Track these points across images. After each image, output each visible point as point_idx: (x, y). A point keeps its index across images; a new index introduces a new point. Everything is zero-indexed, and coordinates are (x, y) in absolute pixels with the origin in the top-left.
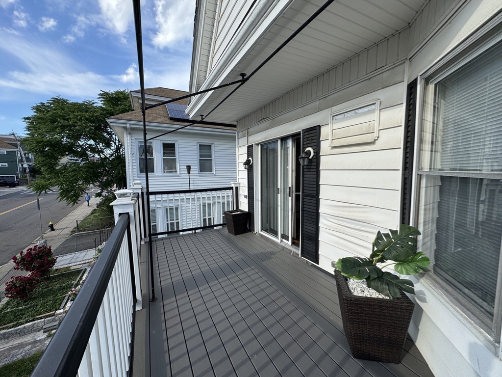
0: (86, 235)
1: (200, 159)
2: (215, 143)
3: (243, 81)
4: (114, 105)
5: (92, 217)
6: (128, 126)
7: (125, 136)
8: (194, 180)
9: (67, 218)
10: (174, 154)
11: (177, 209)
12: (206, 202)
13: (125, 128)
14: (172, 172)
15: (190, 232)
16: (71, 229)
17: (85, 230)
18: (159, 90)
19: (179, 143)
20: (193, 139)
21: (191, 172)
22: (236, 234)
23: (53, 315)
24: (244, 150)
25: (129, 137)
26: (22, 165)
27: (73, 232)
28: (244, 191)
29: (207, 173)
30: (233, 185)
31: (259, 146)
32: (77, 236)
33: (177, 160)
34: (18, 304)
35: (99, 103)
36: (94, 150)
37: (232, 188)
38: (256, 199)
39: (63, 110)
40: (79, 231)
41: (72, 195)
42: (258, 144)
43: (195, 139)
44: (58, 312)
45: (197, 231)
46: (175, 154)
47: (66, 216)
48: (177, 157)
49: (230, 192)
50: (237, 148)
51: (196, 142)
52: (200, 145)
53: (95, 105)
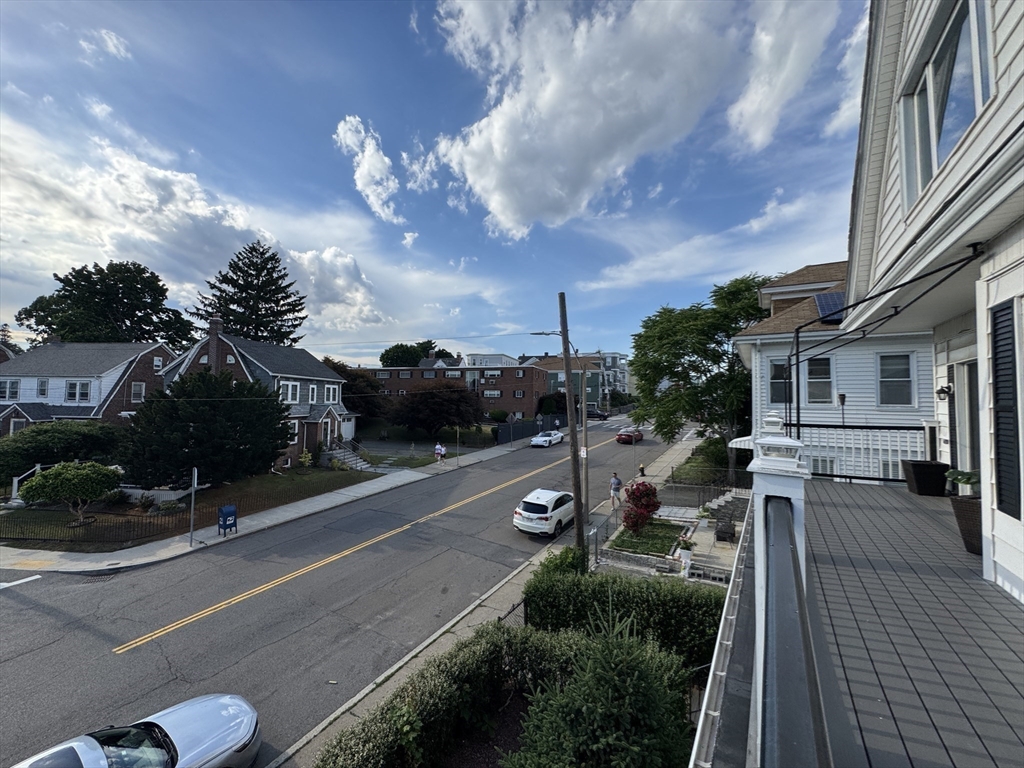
0: (682, 489)
1: (881, 382)
2: (920, 350)
3: (897, 313)
4: (730, 301)
5: (688, 466)
6: (758, 342)
7: (753, 355)
8: (868, 416)
9: (656, 464)
10: (827, 373)
11: (832, 462)
12: (890, 459)
13: (754, 345)
14: (825, 402)
15: (843, 480)
16: (665, 479)
17: (681, 483)
18: (805, 272)
19: (838, 357)
20: (865, 348)
21: (846, 403)
22: (920, 494)
23: (664, 557)
24: (943, 371)
25: (758, 355)
26: (603, 390)
27: (667, 481)
28: (944, 434)
29: (898, 407)
30: (924, 424)
31: (966, 367)
32: (670, 488)
33: (834, 384)
34: (632, 537)
35: (709, 304)
36: (696, 369)
37: (923, 428)
38: (961, 445)
39: (670, 322)
40: (674, 482)
41: (669, 432)
42: (963, 364)
43: (870, 348)
44: (667, 557)
45: (854, 481)
46: (829, 374)
47: (654, 460)
48: (833, 378)
49: (919, 434)
50: (934, 368)
51: (871, 352)
52: (882, 358)
53: (705, 307)
